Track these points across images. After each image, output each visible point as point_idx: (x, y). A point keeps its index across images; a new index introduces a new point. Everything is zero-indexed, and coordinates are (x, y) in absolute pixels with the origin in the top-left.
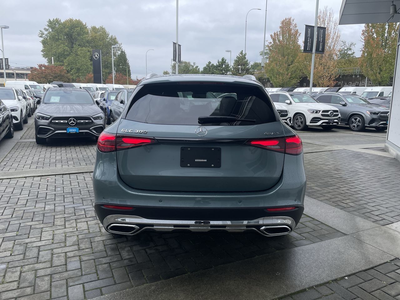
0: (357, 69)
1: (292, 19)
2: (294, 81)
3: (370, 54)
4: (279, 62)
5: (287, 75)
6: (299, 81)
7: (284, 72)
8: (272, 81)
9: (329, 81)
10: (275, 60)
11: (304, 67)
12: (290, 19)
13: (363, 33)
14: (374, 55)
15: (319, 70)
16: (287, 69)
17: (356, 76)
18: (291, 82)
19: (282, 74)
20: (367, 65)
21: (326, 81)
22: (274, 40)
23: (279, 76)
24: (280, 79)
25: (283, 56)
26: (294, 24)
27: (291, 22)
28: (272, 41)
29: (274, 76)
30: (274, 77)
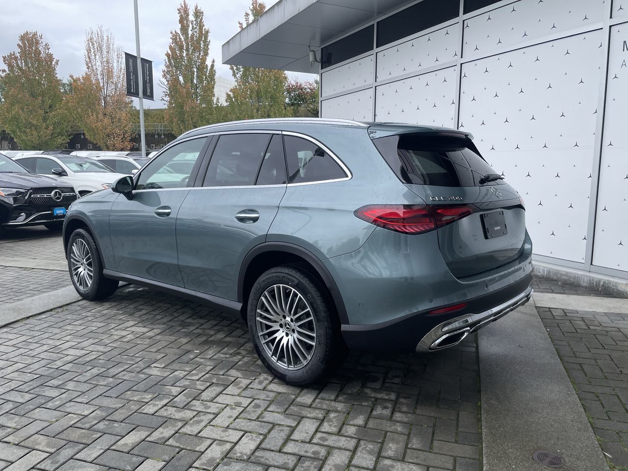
0: (159, 127)
1: (38, 35)
2: (59, 140)
3: (181, 106)
4: (27, 105)
5: (47, 128)
6: (69, 141)
7: (39, 124)
8: (17, 138)
9: (123, 141)
10: (18, 102)
11: (77, 118)
12: (35, 34)
13: (165, 75)
14: (187, 108)
15: (106, 124)
16: (45, 119)
17: (159, 135)
18: (55, 141)
19: (36, 128)
20: (178, 121)
21: (118, 142)
22: (10, 66)
23: (31, 130)
24: (33, 135)
25: (33, 95)
26: (44, 44)
27: (37, 40)
28: (6, 68)
29: (20, 130)
30: (21, 132)
